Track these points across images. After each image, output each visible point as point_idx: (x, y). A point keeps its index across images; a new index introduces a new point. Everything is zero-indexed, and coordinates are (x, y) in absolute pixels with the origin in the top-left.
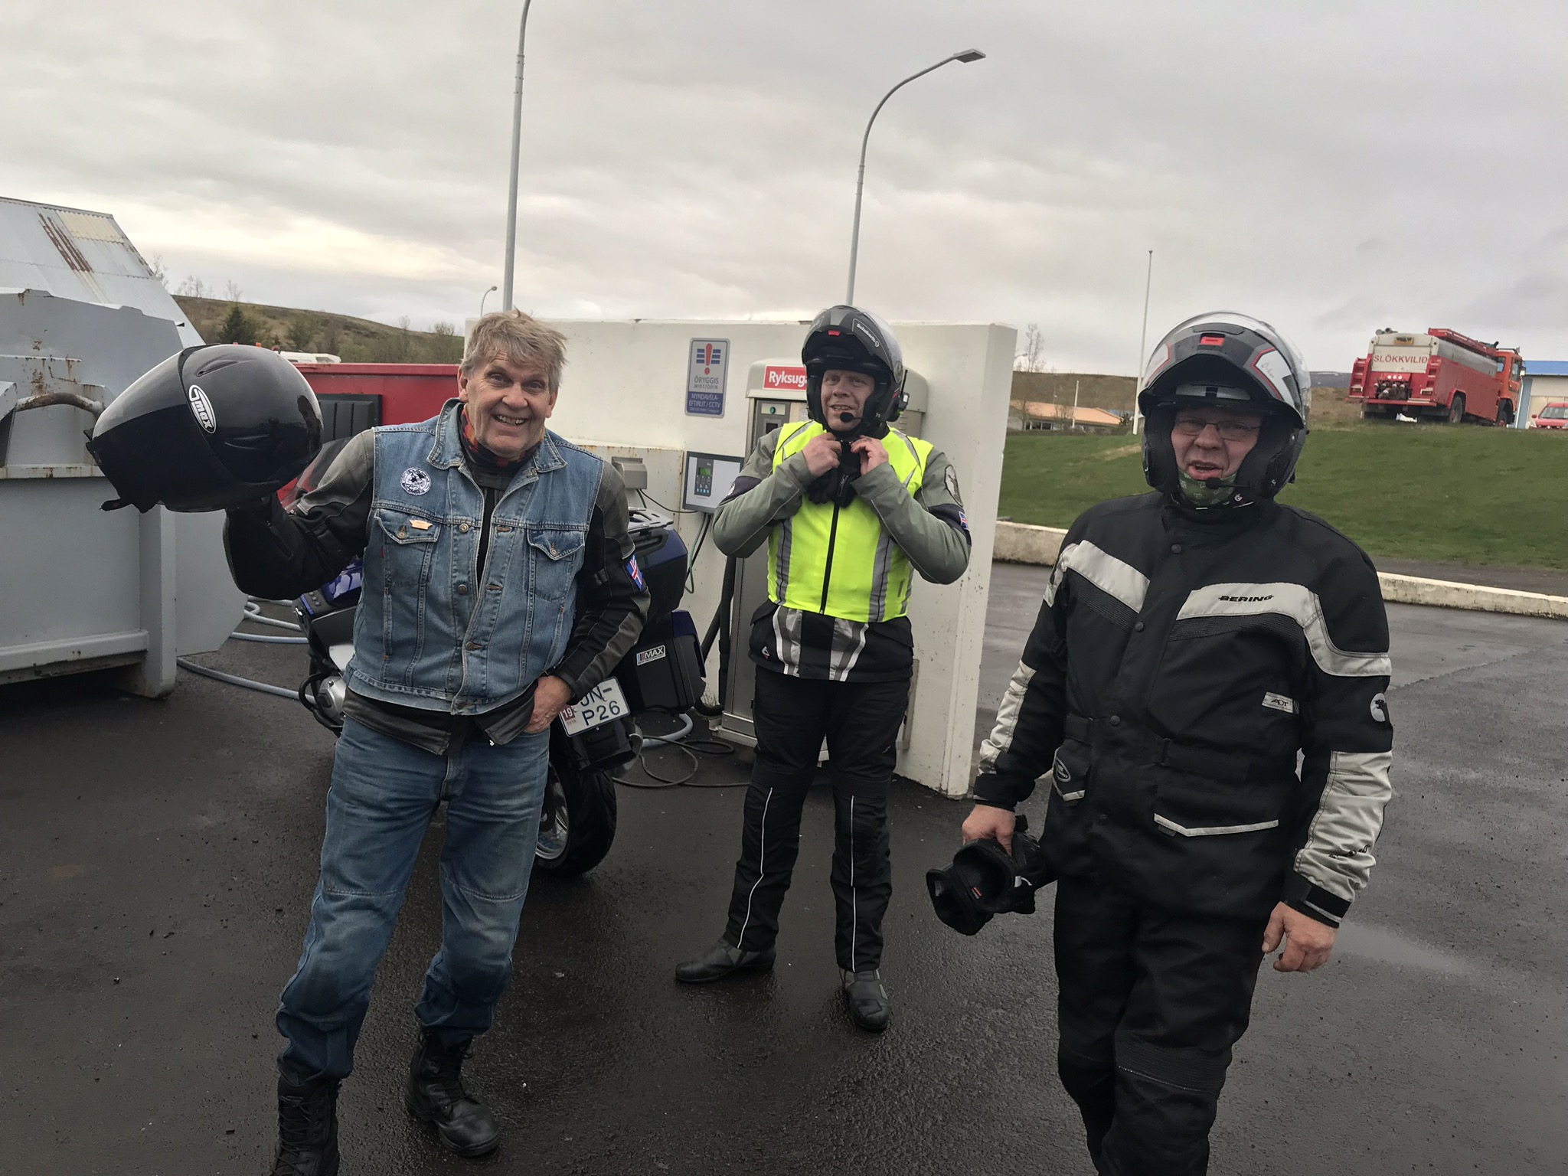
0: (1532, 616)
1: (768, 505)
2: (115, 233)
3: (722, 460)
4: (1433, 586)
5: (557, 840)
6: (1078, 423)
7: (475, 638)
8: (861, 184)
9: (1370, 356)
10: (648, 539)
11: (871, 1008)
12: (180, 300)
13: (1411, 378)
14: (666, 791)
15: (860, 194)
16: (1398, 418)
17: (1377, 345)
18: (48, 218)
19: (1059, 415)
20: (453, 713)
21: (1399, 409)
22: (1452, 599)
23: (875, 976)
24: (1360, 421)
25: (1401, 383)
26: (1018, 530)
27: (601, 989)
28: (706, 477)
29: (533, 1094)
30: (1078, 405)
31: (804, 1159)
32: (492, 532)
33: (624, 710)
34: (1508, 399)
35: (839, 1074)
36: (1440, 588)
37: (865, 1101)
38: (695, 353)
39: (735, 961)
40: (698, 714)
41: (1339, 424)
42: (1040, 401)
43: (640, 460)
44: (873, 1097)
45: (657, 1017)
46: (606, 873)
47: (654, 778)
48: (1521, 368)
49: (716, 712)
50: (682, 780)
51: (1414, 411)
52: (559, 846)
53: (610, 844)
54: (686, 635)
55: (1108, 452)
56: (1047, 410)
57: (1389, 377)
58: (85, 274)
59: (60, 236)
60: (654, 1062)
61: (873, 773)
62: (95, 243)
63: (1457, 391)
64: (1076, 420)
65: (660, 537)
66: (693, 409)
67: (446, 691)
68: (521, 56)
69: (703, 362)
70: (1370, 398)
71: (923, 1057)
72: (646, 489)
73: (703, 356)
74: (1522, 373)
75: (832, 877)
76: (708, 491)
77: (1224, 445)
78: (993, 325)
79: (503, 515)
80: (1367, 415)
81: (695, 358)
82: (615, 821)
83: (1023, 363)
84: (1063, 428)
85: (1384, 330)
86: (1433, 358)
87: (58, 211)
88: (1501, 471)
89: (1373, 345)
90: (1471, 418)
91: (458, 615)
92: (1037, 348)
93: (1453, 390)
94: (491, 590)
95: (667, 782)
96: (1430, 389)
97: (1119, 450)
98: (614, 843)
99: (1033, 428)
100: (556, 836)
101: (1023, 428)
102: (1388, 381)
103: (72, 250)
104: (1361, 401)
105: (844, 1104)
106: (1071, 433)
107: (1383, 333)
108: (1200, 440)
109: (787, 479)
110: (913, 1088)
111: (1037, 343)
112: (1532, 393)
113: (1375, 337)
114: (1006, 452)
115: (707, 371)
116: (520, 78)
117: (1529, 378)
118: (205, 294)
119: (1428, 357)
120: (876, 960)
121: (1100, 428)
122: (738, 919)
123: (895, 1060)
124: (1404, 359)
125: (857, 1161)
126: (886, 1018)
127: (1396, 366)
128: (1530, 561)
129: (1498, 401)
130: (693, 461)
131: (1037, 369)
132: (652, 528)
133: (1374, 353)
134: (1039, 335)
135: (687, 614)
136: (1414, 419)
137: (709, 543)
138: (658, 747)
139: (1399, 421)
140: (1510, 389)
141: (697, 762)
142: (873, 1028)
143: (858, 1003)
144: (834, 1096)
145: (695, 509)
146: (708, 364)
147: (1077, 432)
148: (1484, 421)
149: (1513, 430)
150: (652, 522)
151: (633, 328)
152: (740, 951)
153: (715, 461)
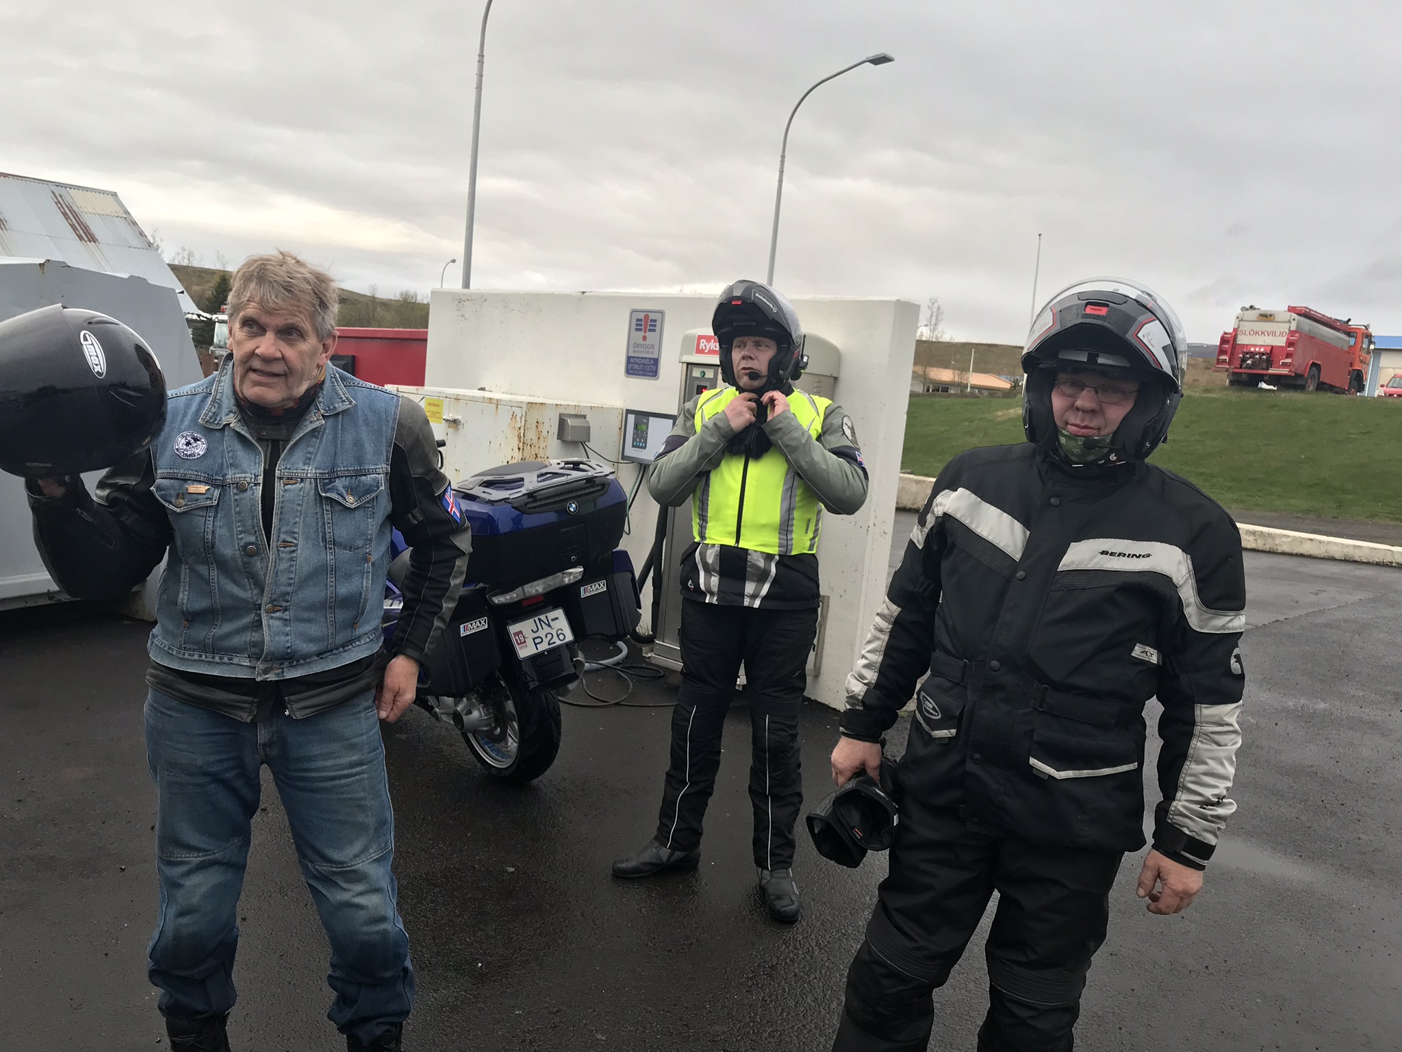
0: (1378, 564)
1: (695, 458)
2: (119, 209)
3: (656, 417)
4: (1289, 536)
5: (509, 751)
6: (973, 387)
7: (275, 600)
8: (781, 172)
9: (1235, 330)
10: (593, 487)
11: (784, 902)
12: (174, 268)
13: (1272, 349)
14: (604, 709)
15: (781, 181)
16: (1260, 385)
17: (1242, 320)
18: (60, 195)
19: (956, 379)
20: (259, 679)
21: (1261, 378)
22: (1306, 549)
23: (788, 874)
24: (1226, 388)
25: (1263, 354)
26: (918, 482)
27: (547, 882)
28: (642, 432)
29: (487, 973)
30: (973, 371)
31: (724, 1032)
32: (279, 487)
33: (569, 637)
34: (1359, 370)
35: (756, 960)
36: (1295, 538)
37: (779, 984)
38: (634, 322)
39: (665, 859)
40: (633, 642)
41: (1207, 391)
42: (939, 367)
43: (584, 417)
44: (785, 980)
45: (595, 908)
46: (551, 781)
47: (594, 698)
48: (1370, 342)
49: (649, 640)
50: (618, 701)
51: (1274, 379)
52: (510, 757)
53: (555, 755)
54: (624, 571)
55: (1000, 413)
56: (945, 375)
57: (1252, 349)
58: (91, 245)
59: (70, 210)
60: (593, 946)
61: (786, 694)
62: (100, 217)
63: (1313, 363)
64: (971, 385)
65: (603, 485)
66: (631, 372)
67: (249, 657)
68: (481, 56)
69: (640, 330)
70: (1235, 368)
71: (830, 946)
72: (589, 441)
73: (641, 325)
74: (1372, 347)
75: (750, 787)
76: (644, 445)
77: (1101, 408)
78: (898, 300)
79: (288, 467)
80: (1232, 383)
81: (634, 327)
82: (560, 735)
83: (924, 333)
84: (959, 392)
85: (1248, 307)
86: (1292, 333)
87: (68, 189)
88: (1351, 434)
89: (1238, 320)
90: (1326, 386)
91: (252, 578)
92: (937, 320)
93: (1309, 361)
94: (285, 547)
95: (605, 702)
96: (1289, 360)
97: (1009, 411)
98: (558, 754)
99: (933, 391)
100: (507, 748)
101: (924, 391)
102: (1252, 353)
103: (80, 223)
104: (1227, 370)
105: (760, 986)
106: (966, 396)
107: (1247, 309)
108: (1079, 403)
109: (712, 435)
110: (821, 973)
111: (937, 315)
112: (1381, 365)
113: (1240, 314)
114: (909, 413)
115: (645, 338)
116: (480, 76)
117: (1378, 351)
118: (196, 263)
119: (1287, 331)
120: (789, 860)
121: (992, 391)
122: (667, 822)
123: (805, 948)
124: (1266, 333)
125: (771, 1035)
126: (797, 911)
127: (1258, 339)
128: (1377, 515)
129: (1349, 372)
130: (631, 418)
131: (937, 338)
132: (596, 477)
133: (1239, 327)
134: (939, 308)
135: (625, 553)
136: (1274, 386)
137: (644, 490)
138: (597, 670)
139: (1261, 389)
140: (1361, 361)
141: (631, 685)
142: (786, 920)
143: (773, 897)
144: (751, 979)
145: (632, 460)
146: (645, 332)
147: (972, 395)
148: (1336, 390)
149: (1364, 399)
150: (596, 471)
151: (580, 299)
152: (670, 851)
153: (650, 418)
